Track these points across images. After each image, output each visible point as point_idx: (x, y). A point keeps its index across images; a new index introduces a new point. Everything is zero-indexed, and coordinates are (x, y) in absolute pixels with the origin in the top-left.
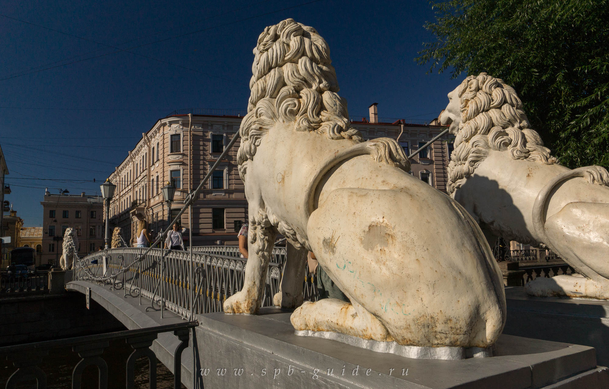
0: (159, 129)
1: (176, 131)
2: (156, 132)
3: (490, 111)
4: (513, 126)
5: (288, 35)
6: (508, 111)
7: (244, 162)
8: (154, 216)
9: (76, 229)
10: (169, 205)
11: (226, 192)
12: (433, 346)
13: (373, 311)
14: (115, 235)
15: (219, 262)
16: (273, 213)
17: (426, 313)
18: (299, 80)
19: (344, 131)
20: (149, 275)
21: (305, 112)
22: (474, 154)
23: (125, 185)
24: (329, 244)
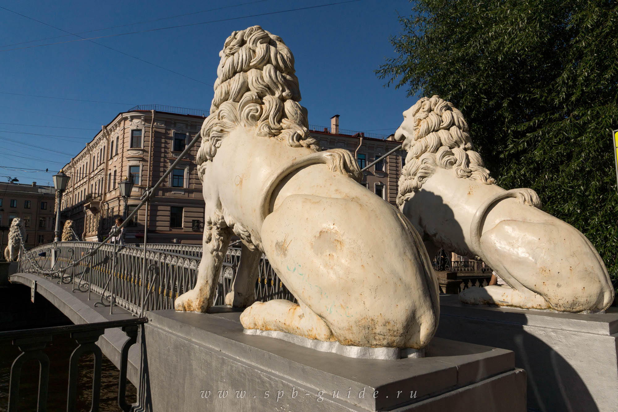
0: (119, 122)
1: (138, 126)
2: (116, 125)
3: (440, 131)
4: (459, 147)
5: (255, 42)
6: (455, 132)
7: (203, 162)
8: (110, 210)
9: (24, 220)
10: (126, 201)
11: (186, 191)
12: (371, 346)
13: (319, 312)
14: (66, 228)
15: (174, 260)
16: (229, 215)
17: (368, 315)
18: (263, 87)
19: (303, 140)
20: (100, 270)
21: (267, 118)
22: (423, 171)
23: (80, 177)
24: (281, 247)
